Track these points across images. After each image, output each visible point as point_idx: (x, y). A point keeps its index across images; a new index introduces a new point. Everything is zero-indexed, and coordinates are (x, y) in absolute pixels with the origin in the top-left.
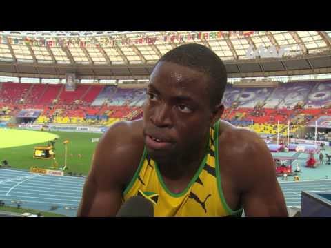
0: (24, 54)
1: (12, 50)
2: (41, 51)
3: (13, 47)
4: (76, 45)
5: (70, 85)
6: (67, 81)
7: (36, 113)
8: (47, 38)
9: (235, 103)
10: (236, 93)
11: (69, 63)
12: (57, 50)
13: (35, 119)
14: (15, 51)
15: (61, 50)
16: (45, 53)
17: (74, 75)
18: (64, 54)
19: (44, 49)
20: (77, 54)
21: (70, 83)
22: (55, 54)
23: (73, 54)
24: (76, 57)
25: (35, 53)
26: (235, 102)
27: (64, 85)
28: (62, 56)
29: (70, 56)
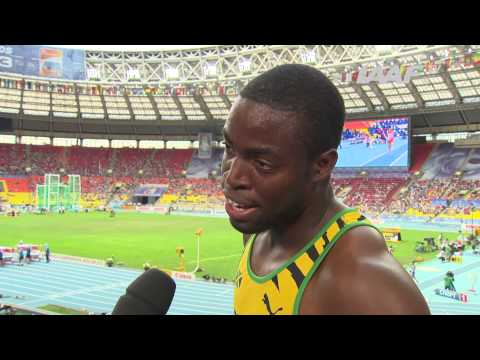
0: (144, 109)
1: (129, 103)
2: (167, 103)
3: (131, 100)
4: (214, 93)
5: (205, 149)
6: (200, 144)
7: (158, 190)
8: (174, 85)
9: (458, 173)
10: (460, 157)
11: (203, 118)
12: (188, 100)
13: (157, 198)
14: (133, 105)
15: (192, 100)
16: (171, 106)
17: (210, 135)
18: (197, 105)
19: (171, 100)
20: (215, 106)
21: (205, 146)
22: (184, 106)
23: (209, 105)
24: (213, 109)
25: (159, 106)
26: (458, 170)
27: (197, 150)
28: (194, 109)
29: (205, 109)
